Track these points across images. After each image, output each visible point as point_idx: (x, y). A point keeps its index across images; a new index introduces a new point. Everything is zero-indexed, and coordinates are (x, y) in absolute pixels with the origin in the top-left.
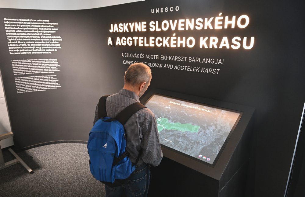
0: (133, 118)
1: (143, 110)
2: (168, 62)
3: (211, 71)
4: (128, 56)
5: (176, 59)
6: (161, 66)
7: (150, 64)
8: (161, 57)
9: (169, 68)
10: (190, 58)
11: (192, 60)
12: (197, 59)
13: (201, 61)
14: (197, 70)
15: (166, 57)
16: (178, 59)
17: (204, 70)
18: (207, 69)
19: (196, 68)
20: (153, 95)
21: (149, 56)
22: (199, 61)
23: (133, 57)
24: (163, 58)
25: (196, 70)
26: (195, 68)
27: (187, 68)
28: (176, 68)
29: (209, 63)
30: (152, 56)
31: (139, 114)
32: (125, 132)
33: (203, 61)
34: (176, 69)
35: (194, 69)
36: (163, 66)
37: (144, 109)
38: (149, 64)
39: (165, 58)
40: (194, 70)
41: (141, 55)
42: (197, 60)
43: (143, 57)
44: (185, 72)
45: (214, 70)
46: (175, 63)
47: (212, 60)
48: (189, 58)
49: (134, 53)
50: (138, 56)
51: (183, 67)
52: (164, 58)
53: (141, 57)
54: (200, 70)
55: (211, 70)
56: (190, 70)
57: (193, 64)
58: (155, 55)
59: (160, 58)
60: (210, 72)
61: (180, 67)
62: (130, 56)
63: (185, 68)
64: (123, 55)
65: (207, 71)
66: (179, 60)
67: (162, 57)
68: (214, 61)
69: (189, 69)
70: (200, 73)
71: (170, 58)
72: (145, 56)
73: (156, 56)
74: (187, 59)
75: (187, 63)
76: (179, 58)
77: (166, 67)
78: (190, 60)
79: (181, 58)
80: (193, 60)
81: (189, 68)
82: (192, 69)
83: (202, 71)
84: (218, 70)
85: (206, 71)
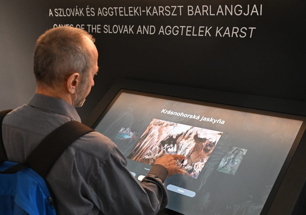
0: (63, 158)
1: (86, 137)
2: (145, 20)
3: (236, 33)
4: (62, 14)
5: (161, 13)
6: (130, 30)
7: (108, 28)
8: (130, 11)
9: (148, 33)
10: (190, 8)
11: (194, 10)
12: (205, 9)
13: (214, 11)
14: (206, 32)
15: (139, 9)
16: (165, 12)
17: (222, 32)
18: (228, 28)
19: (204, 29)
20: (121, 93)
21: (105, 10)
22: (209, 13)
23: (71, 14)
24: (132, 13)
25: (204, 33)
26: (201, 29)
27: (185, 29)
28: (163, 32)
29: (231, 14)
30: (110, 10)
31: (78, 150)
32: (52, 193)
33: (218, 12)
34: (161, 33)
35: (200, 31)
36: (135, 30)
37: (87, 135)
38: (106, 27)
39: (138, 11)
40: (201, 33)
41: (88, 10)
42: (206, 11)
43: (93, 14)
44: (181, 38)
45: (244, 30)
46: (159, 21)
47: (238, 8)
48: (188, 6)
49: (73, 7)
50: (81, 12)
51: (176, 29)
52: (135, 11)
53: (89, 14)
54: (213, 32)
55: (236, 30)
56: (191, 33)
57: (197, 21)
58: (116, 8)
59: (127, 13)
60: (234, 34)
61: (171, 30)
62: (65, 14)
63: (180, 29)
64: (51, 13)
65: (229, 33)
66: (168, 13)
67: (131, 9)
68: (241, 11)
69: (189, 33)
70: (213, 38)
71: (148, 11)
72: (96, 11)
73: (118, 10)
74: (185, 10)
75: (183, 19)
76: (167, 9)
77: (141, 31)
78: (191, 13)
79: (171, 10)
80: (196, 12)
81: (189, 29)
82: (197, 32)
83: (218, 33)
84: (252, 28)
85: (225, 33)
